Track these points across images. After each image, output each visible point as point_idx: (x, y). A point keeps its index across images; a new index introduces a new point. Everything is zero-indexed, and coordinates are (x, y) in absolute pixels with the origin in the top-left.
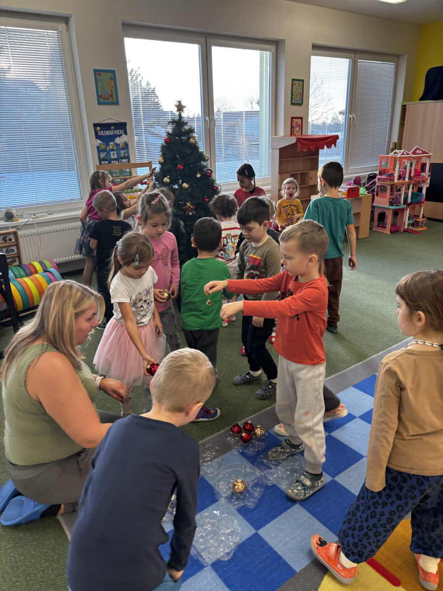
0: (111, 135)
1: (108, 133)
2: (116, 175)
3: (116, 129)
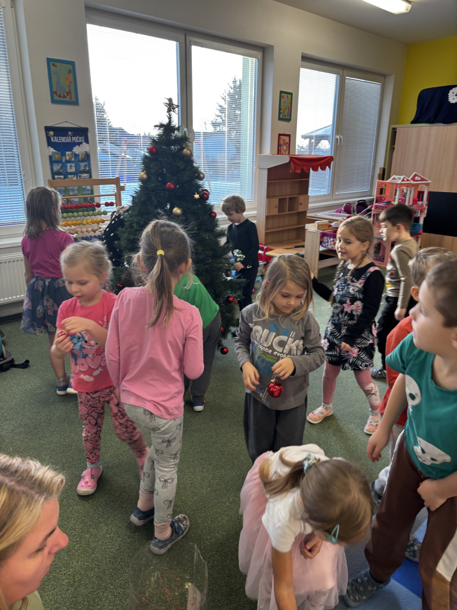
0: (67, 143)
1: (63, 140)
2: (74, 193)
3: (74, 135)
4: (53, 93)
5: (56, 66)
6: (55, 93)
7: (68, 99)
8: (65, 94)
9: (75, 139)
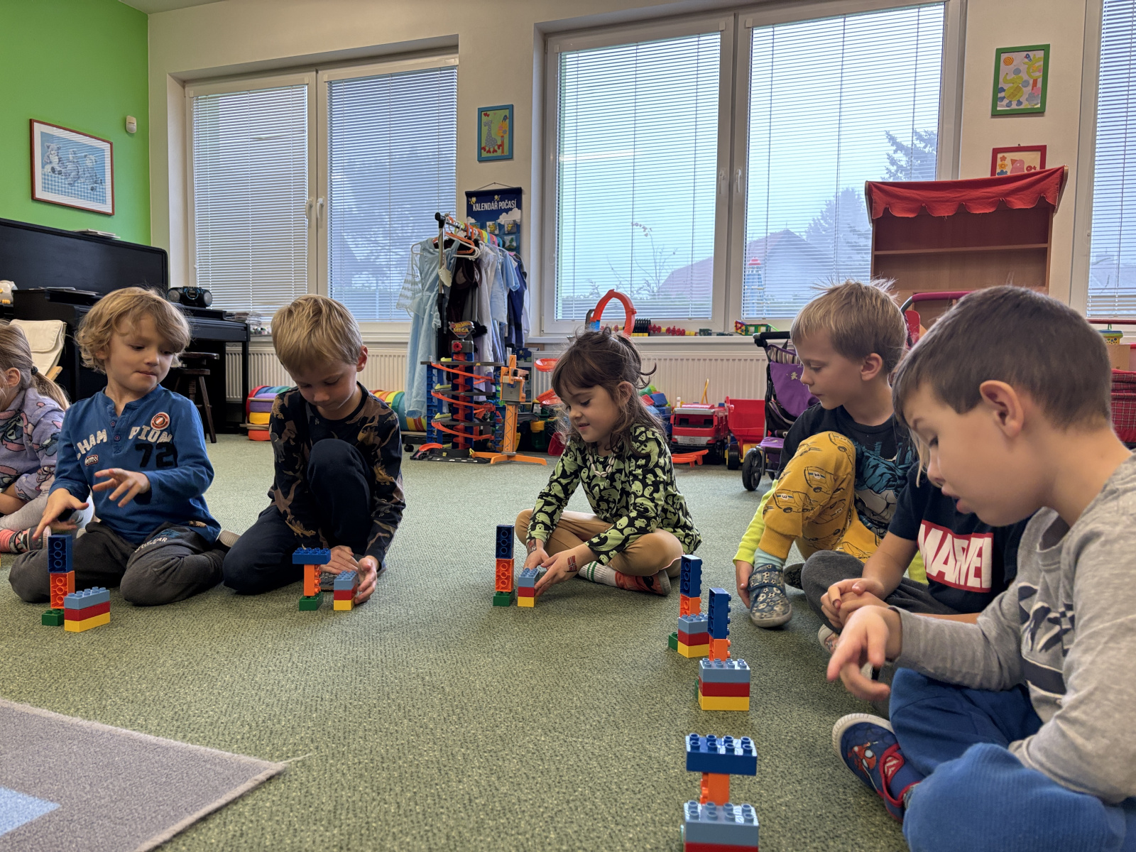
0: (492, 210)
3: (502, 200)
4: (481, 148)
5: (488, 116)
6: (484, 149)
7: (499, 153)
8: (496, 148)
9: (503, 205)
